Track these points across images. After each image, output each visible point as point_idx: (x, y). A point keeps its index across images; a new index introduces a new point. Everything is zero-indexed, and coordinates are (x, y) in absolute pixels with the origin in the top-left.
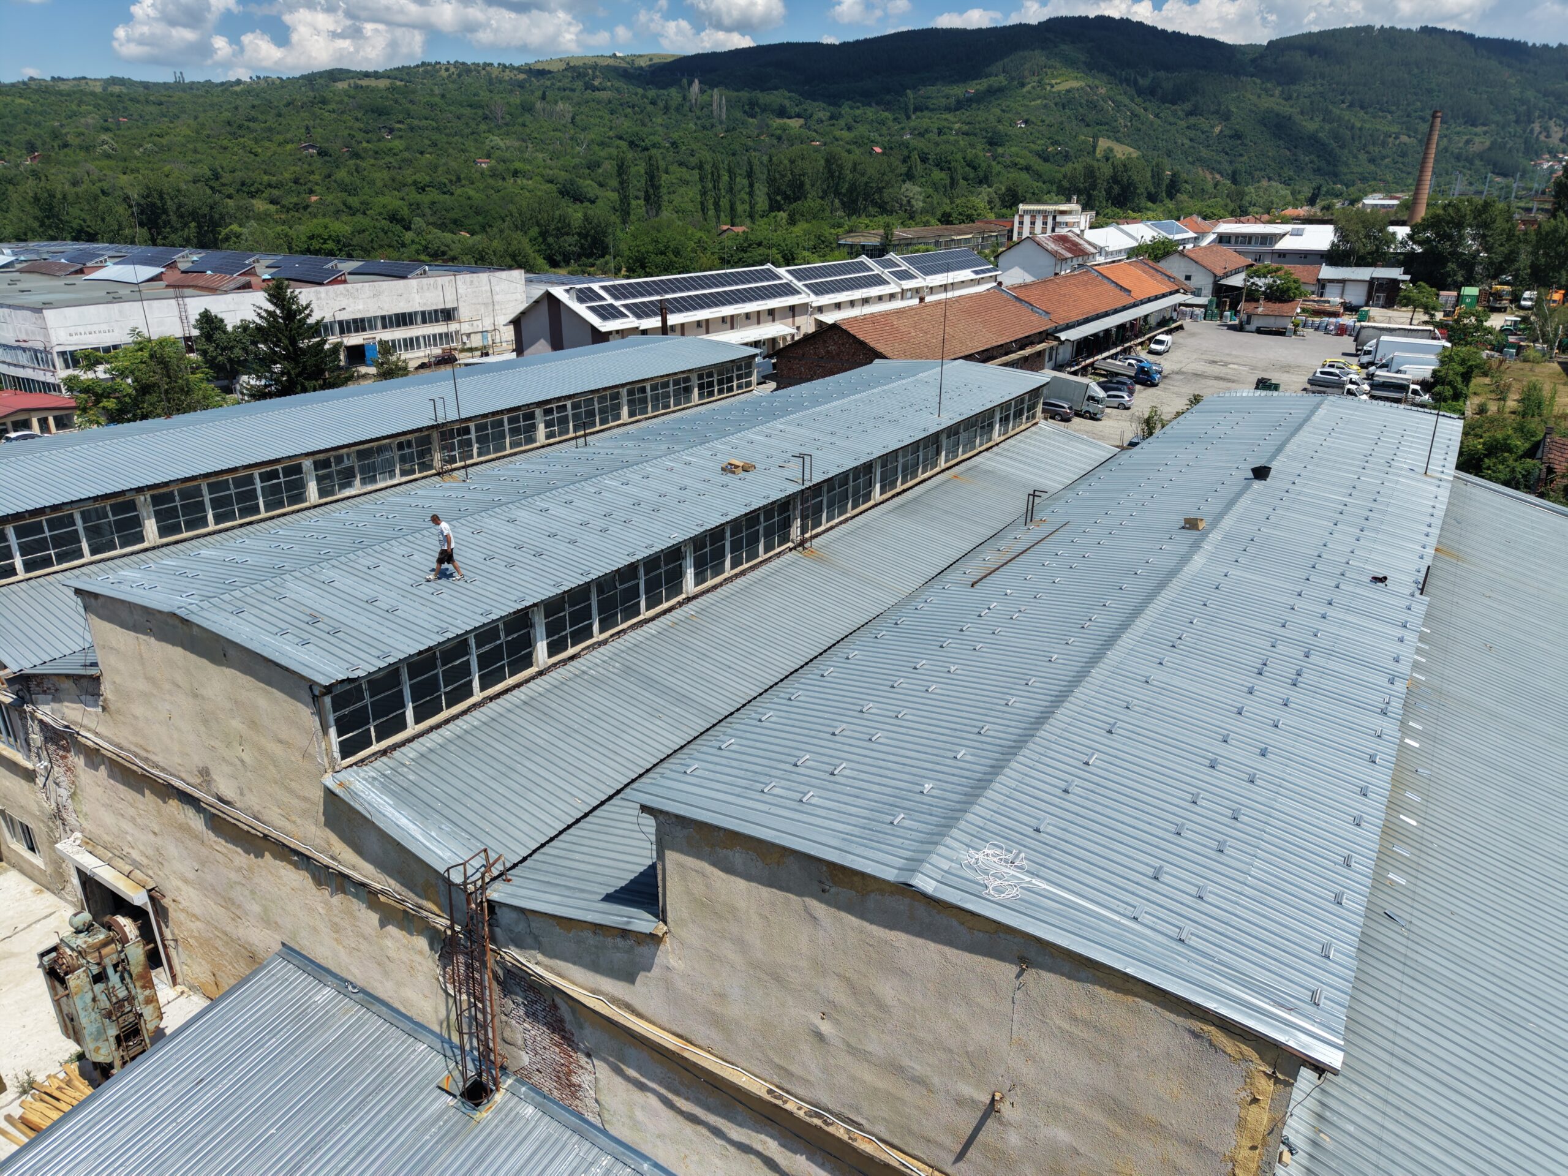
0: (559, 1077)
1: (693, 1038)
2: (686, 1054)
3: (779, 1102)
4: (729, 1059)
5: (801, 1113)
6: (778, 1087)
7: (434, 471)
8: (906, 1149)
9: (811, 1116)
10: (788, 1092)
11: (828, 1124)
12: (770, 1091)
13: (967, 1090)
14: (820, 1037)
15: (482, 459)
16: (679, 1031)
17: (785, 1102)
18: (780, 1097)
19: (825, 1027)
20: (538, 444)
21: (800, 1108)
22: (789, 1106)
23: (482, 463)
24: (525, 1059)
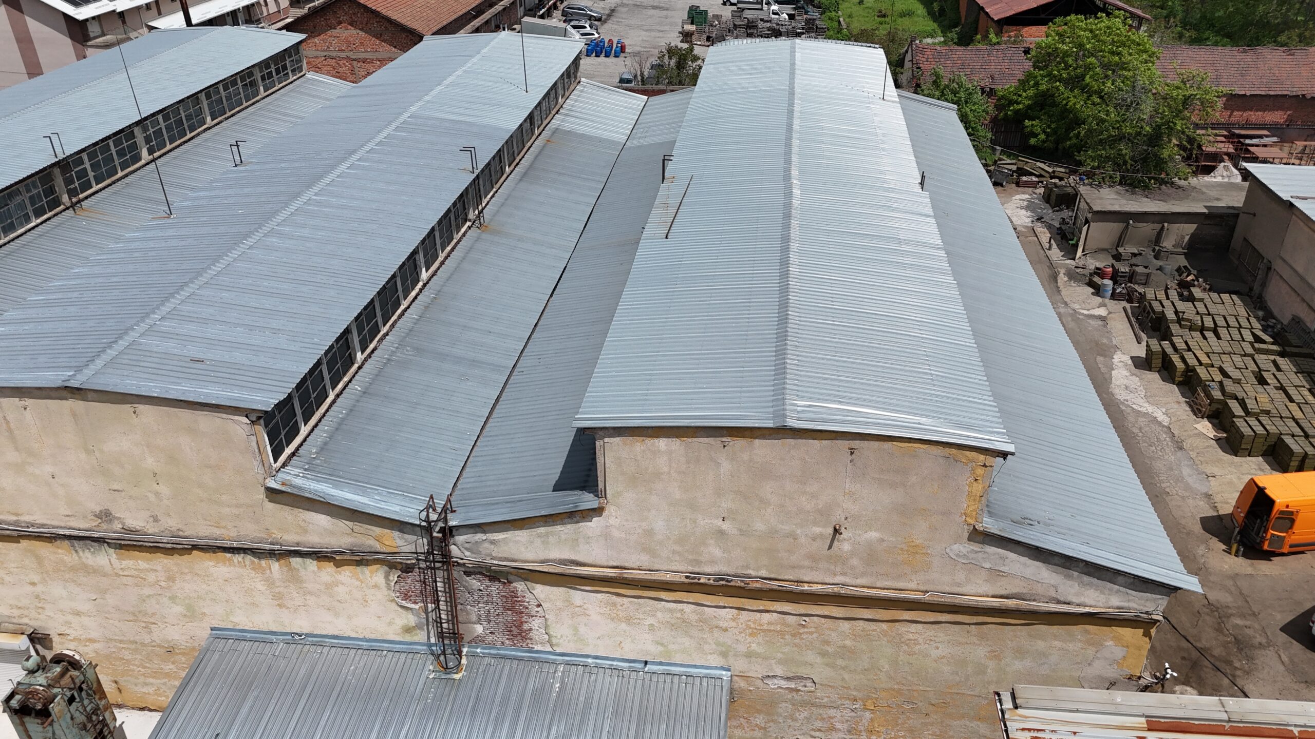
0: (510, 631)
1: (626, 565)
2: (625, 576)
3: (696, 581)
4: (654, 569)
5: (711, 581)
6: (691, 573)
7: (62, 207)
8: (780, 577)
9: (718, 581)
10: (698, 574)
11: (730, 582)
12: (687, 577)
13: (817, 530)
14: (721, 533)
15: (100, 186)
16: (615, 564)
17: (699, 579)
18: (694, 578)
19: (725, 526)
20: (143, 162)
21: (709, 580)
22: (702, 581)
23: (101, 190)
24: (479, 629)
